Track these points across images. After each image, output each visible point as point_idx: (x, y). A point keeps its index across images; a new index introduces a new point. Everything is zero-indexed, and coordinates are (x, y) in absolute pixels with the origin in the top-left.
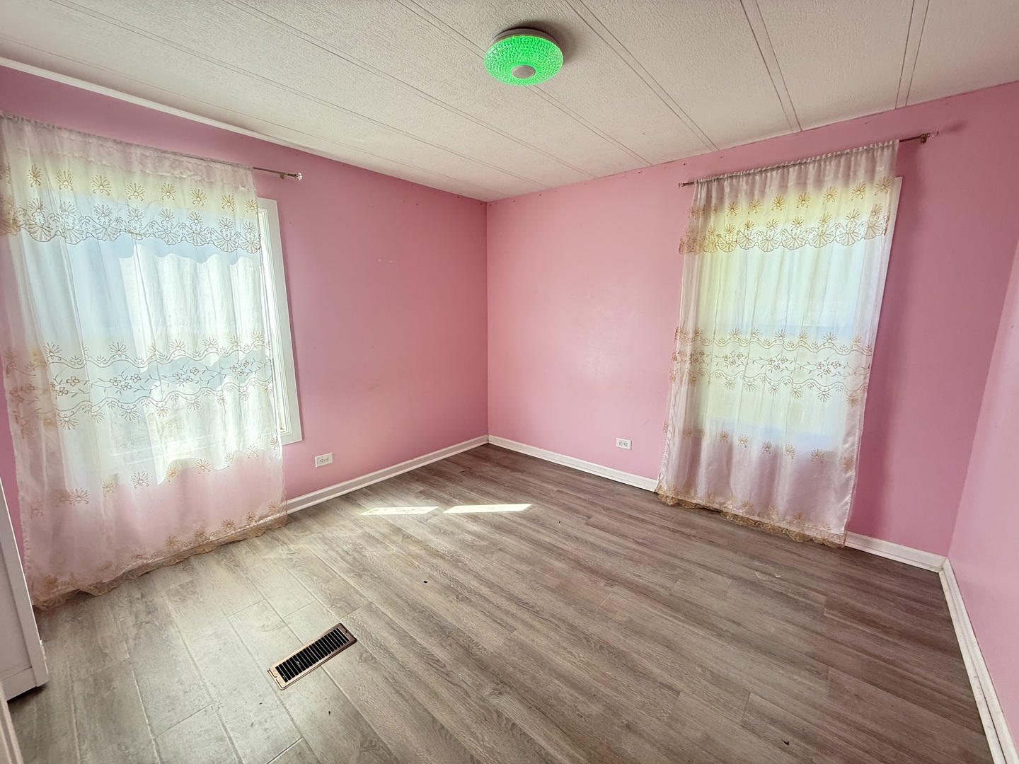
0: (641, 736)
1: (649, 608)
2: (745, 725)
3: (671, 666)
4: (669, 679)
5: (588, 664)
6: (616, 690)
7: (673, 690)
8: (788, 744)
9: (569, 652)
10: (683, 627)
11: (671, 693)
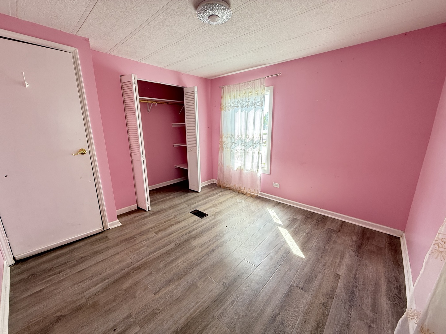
0: (147, 276)
1: (204, 299)
2: (130, 315)
3: (167, 296)
4: (162, 293)
5: (179, 267)
6: (165, 273)
7: (156, 293)
8: (114, 330)
9: (185, 262)
10: (187, 313)
11: (156, 291)
